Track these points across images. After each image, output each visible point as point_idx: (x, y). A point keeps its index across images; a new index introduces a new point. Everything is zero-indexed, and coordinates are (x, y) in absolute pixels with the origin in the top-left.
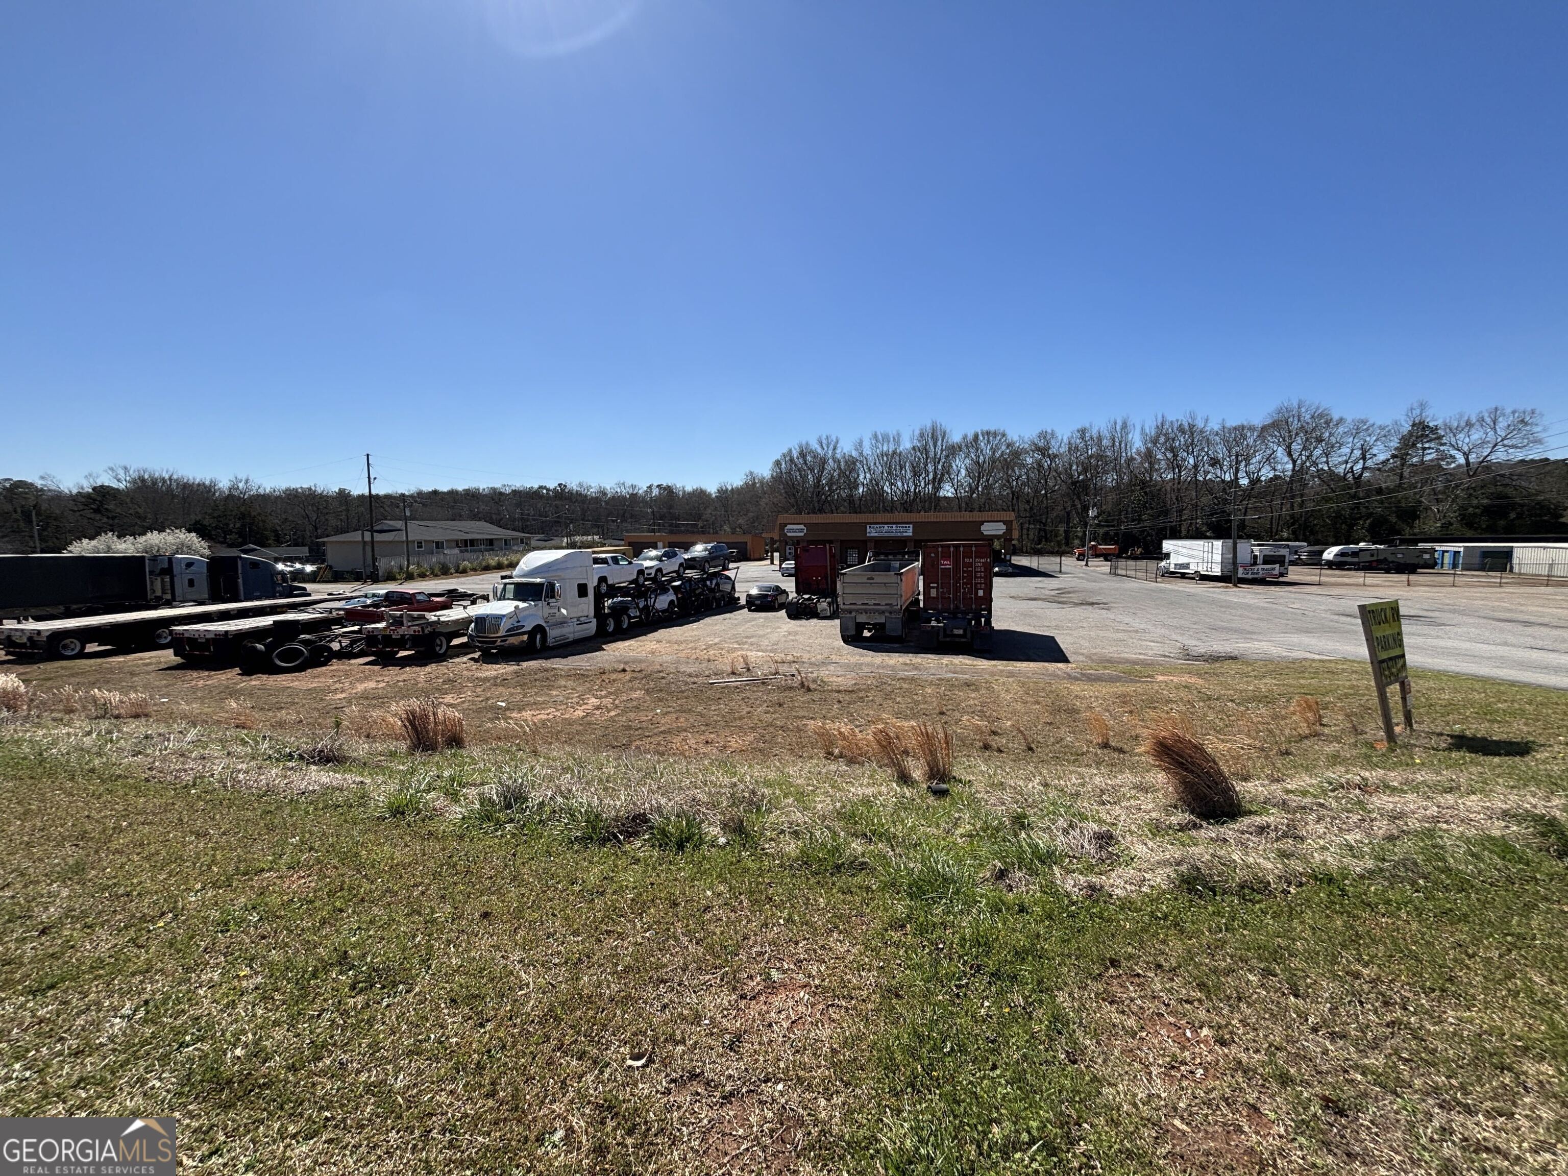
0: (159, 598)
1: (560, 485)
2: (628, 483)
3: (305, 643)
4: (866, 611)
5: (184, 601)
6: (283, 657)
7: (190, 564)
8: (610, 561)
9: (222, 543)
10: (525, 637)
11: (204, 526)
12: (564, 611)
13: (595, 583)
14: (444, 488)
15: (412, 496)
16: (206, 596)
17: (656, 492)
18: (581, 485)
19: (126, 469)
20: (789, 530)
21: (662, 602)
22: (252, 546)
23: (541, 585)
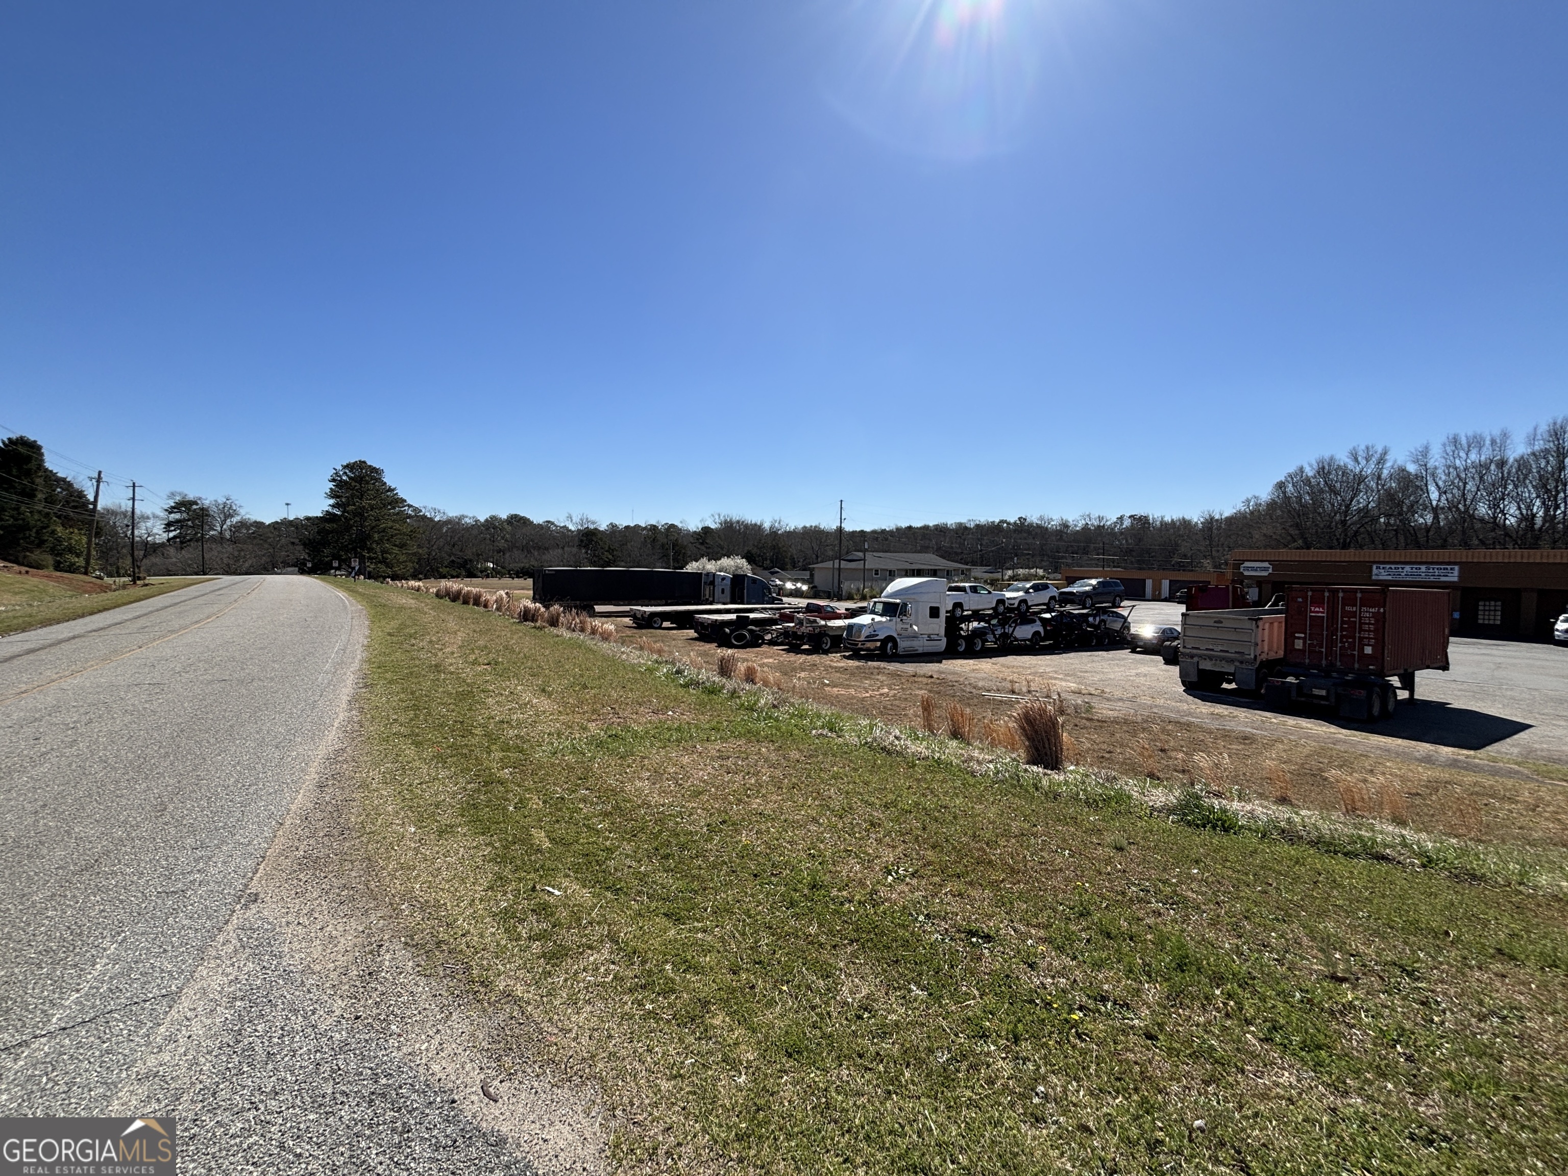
0: (707, 600)
1: (1020, 519)
2: (1095, 515)
3: (751, 631)
4: (1211, 658)
5: (718, 603)
6: (738, 638)
7: (724, 578)
8: (968, 590)
9: (760, 566)
10: (878, 644)
11: (752, 555)
12: (915, 628)
13: (950, 608)
14: (917, 524)
15: (891, 532)
16: (728, 600)
17: (1127, 523)
18: (1041, 518)
19: (719, 515)
20: (1247, 569)
21: (1024, 632)
22: (777, 569)
23: (898, 604)
